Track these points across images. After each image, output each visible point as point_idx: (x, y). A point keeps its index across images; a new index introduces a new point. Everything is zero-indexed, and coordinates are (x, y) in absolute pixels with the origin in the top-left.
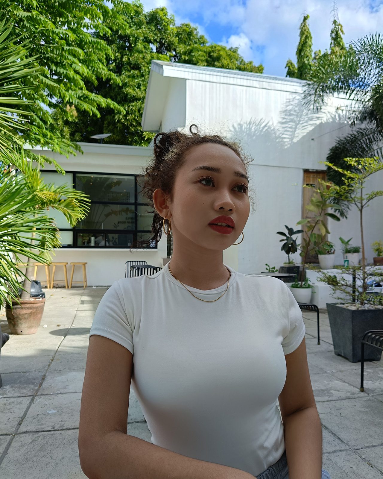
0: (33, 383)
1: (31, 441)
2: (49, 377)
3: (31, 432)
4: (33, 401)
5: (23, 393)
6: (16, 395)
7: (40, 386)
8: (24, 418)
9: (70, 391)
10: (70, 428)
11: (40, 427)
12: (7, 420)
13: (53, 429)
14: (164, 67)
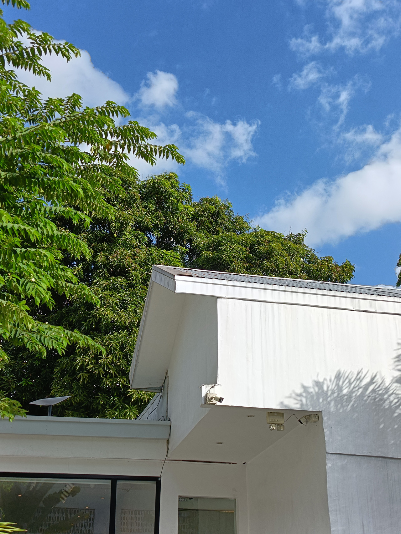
14: (176, 277)
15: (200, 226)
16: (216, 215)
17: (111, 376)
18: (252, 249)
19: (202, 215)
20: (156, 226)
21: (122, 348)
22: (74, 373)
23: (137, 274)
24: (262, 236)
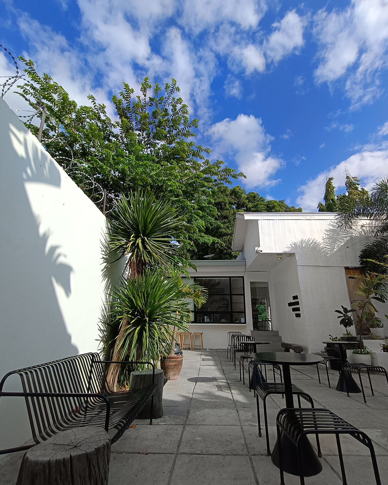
0: (182, 415)
1: (188, 461)
2: (192, 412)
3: (187, 454)
4: (185, 429)
5: (177, 422)
6: (173, 423)
7: (187, 418)
8: (180, 442)
9: (208, 424)
10: (214, 453)
11: (192, 450)
12: (170, 442)
13: (202, 453)
14: (244, 215)
15: (249, 201)
16: (254, 197)
17: (226, 249)
18: (268, 206)
19: (249, 198)
20: (235, 203)
21: (229, 241)
22: (215, 249)
23: (231, 218)
24: (270, 202)
